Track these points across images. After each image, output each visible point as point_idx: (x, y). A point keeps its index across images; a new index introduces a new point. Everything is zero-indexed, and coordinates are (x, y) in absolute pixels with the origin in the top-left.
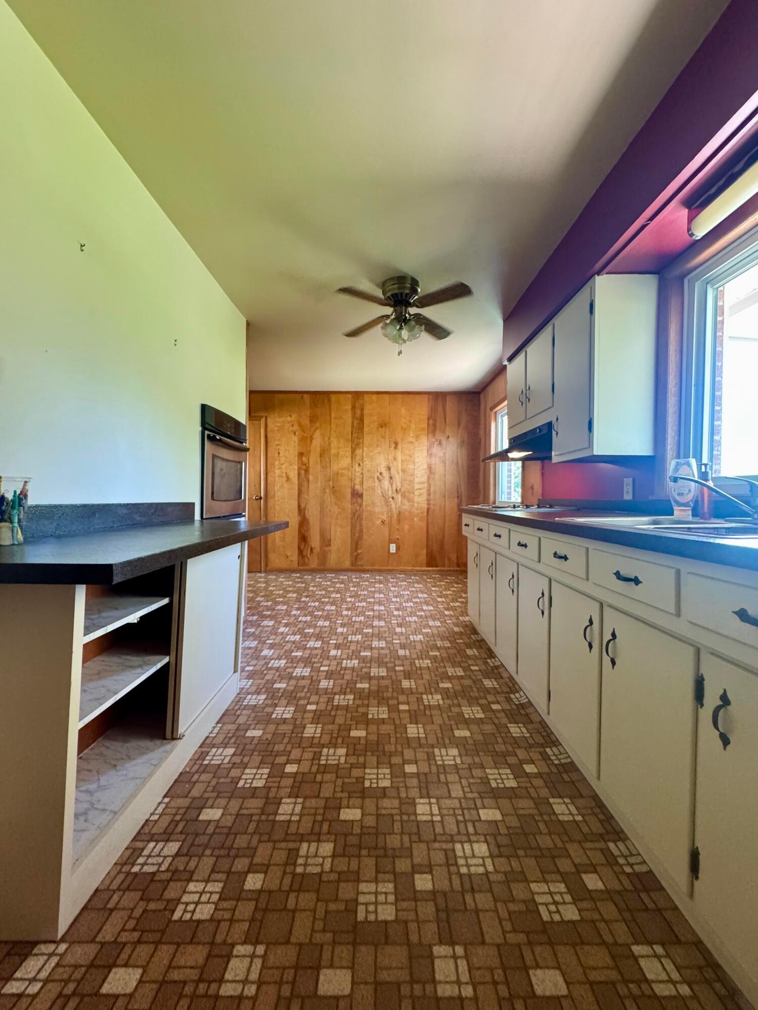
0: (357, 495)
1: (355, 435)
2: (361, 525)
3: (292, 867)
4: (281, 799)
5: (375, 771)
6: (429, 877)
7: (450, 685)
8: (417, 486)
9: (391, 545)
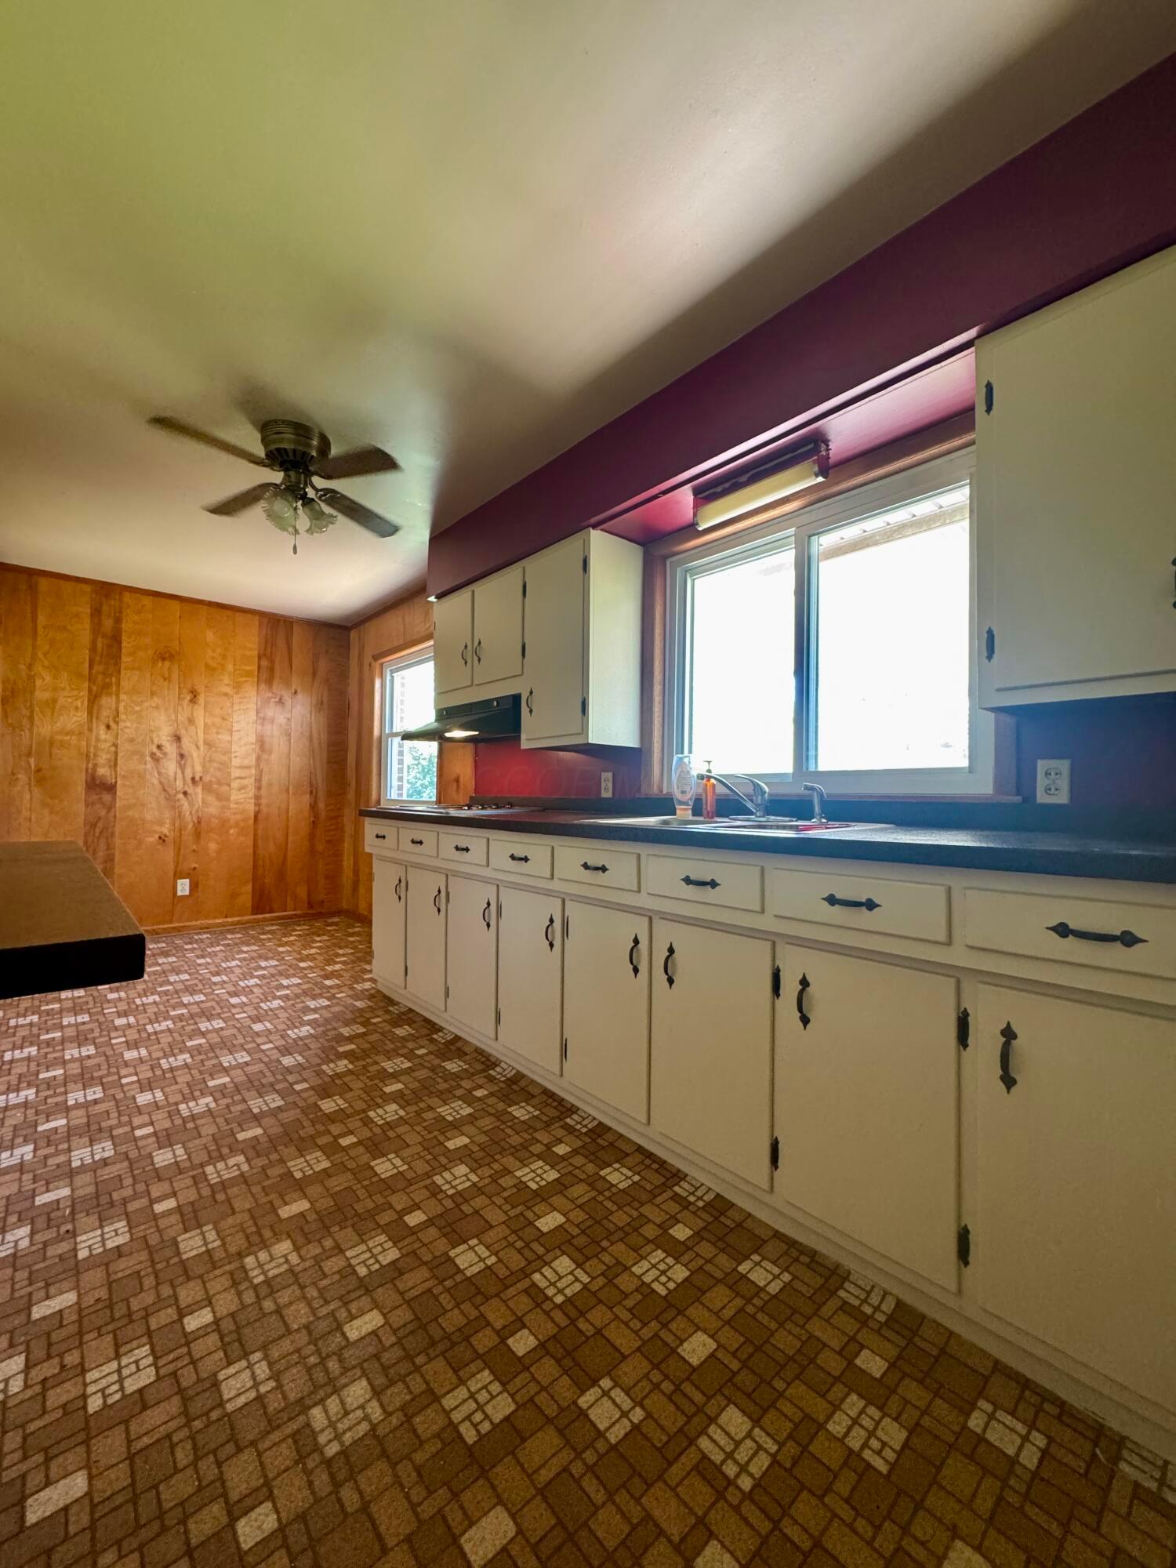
0: (100, 788)
1: (98, 668)
2: (109, 847)
3: (316, 1456)
4: (215, 1374)
5: (363, 1247)
6: (526, 1332)
7: (400, 1086)
8: (236, 773)
9: (180, 882)
